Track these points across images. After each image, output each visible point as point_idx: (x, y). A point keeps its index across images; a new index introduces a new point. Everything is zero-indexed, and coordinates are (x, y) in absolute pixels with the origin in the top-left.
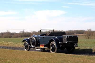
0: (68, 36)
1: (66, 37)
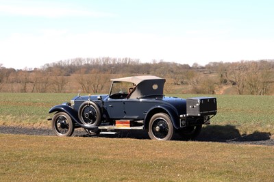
0: (201, 100)
1: (199, 101)
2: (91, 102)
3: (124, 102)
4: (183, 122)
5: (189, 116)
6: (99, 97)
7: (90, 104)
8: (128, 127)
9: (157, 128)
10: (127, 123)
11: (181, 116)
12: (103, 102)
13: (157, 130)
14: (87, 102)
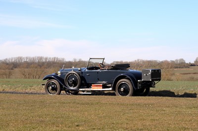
1: (151, 71)
2: (74, 72)
3: (98, 72)
4: (140, 85)
5: (144, 81)
6: (79, 69)
7: (73, 74)
8: (101, 89)
9: (122, 89)
10: (100, 86)
11: (139, 81)
12: (82, 72)
13: (122, 90)
14: (71, 72)
